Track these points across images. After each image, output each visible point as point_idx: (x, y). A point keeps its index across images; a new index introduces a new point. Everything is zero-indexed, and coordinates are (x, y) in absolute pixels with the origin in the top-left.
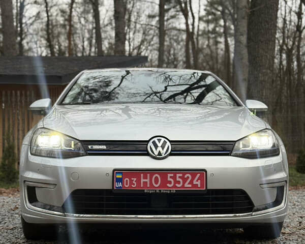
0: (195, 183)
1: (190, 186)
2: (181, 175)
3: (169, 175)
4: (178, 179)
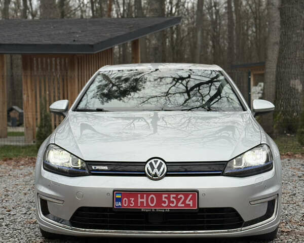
0: (187, 202)
1: (183, 205)
2: (175, 196)
3: (164, 196)
4: (172, 199)
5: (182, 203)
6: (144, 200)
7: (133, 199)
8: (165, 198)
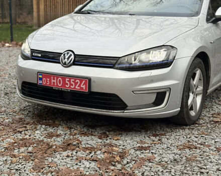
0: (82, 86)
1: (79, 88)
2: (73, 80)
3: (67, 79)
4: (72, 83)
5: (78, 87)
6: (55, 81)
7: (48, 79)
8: (68, 81)
